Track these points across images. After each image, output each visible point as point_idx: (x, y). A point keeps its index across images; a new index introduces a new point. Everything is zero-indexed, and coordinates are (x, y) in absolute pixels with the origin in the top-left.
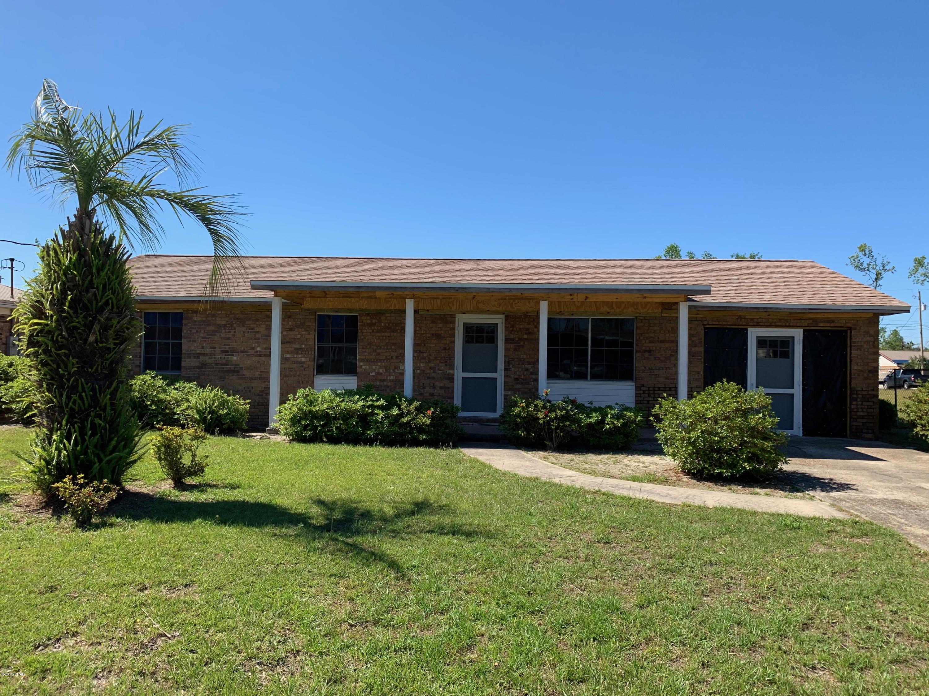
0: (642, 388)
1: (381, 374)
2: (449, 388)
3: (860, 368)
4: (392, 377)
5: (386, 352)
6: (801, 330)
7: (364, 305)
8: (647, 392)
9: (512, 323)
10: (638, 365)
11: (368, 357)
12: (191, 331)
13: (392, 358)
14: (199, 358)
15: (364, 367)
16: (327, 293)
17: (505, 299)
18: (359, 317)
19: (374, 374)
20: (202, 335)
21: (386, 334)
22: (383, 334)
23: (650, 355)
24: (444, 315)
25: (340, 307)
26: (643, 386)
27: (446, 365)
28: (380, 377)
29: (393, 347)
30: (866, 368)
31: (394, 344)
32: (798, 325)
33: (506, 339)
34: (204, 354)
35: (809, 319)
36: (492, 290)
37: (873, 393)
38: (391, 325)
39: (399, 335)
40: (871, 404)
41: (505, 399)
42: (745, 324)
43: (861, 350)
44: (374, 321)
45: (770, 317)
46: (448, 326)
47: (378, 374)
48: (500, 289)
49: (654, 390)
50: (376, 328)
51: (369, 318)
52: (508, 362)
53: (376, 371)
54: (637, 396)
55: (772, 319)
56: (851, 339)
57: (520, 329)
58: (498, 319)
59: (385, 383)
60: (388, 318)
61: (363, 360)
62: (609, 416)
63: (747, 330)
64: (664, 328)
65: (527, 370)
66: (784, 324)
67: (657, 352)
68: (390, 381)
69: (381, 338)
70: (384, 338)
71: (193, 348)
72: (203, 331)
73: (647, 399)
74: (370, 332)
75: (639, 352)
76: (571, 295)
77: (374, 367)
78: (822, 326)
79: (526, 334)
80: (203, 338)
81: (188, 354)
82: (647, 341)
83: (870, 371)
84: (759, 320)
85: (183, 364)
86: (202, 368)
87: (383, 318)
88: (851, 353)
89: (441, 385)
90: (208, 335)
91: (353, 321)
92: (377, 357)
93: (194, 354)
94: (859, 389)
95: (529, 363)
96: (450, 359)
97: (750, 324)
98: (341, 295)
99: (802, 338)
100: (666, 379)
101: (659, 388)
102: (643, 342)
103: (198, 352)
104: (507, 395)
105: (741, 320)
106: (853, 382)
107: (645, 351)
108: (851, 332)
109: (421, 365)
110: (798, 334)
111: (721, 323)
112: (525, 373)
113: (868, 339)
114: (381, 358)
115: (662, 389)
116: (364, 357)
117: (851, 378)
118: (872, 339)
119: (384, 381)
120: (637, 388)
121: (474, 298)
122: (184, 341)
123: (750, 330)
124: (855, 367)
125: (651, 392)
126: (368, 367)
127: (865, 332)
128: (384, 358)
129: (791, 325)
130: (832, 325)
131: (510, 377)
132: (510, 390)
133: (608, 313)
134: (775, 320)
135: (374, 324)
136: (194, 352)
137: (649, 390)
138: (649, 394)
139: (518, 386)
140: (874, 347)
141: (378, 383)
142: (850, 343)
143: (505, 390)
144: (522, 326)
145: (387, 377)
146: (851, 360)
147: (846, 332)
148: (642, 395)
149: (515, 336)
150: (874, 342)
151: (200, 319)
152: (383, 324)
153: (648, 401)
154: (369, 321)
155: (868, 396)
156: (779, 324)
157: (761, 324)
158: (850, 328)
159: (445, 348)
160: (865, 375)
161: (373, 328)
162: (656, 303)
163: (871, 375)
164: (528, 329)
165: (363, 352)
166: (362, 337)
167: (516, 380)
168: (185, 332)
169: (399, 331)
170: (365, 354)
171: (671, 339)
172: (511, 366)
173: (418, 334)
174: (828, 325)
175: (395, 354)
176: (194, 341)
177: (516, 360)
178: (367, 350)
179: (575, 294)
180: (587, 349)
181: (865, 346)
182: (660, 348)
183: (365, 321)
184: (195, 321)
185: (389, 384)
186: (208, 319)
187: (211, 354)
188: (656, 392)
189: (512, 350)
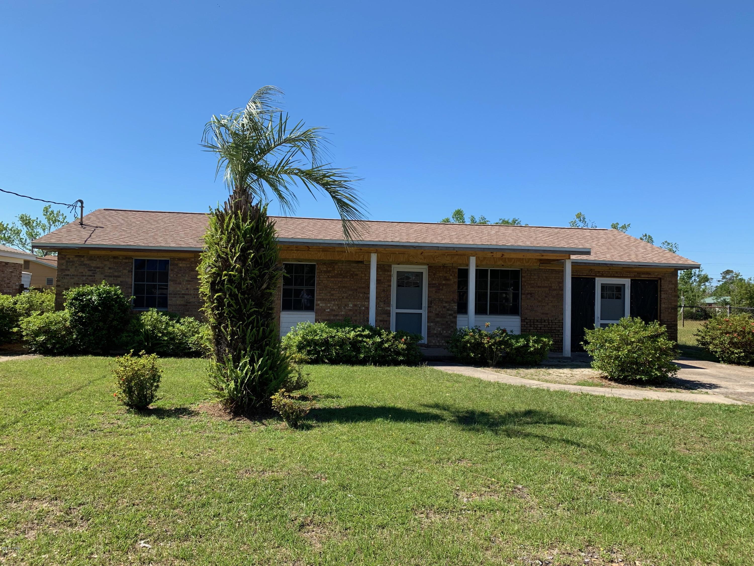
0: (526, 321)
1: (334, 310)
2: (386, 321)
3: (666, 306)
4: (343, 313)
5: (339, 293)
6: (630, 280)
7: (322, 256)
8: (529, 323)
9: (434, 272)
10: (524, 303)
11: (324, 297)
12: (177, 275)
13: (343, 298)
14: (184, 297)
15: (321, 305)
16: (310, 247)
17: (445, 255)
18: (317, 266)
19: (328, 310)
20: (186, 279)
21: (339, 279)
22: (336, 279)
23: (531, 297)
24: (384, 265)
25: (302, 257)
26: (526, 319)
27: (384, 304)
28: (334, 313)
29: (344, 290)
30: (670, 306)
31: (344, 287)
32: (628, 276)
33: (429, 284)
34: (188, 294)
35: (636, 272)
36: (441, 248)
37: (674, 323)
38: (342, 272)
39: (348, 280)
40: (673, 330)
41: (428, 329)
42: (594, 275)
43: (667, 294)
44: (329, 269)
45: (610, 270)
46: (386, 273)
47: (332, 310)
48: (446, 247)
49: (534, 322)
50: (330, 274)
51: (325, 266)
52: (431, 302)
53: (331, 308)
54: (522, 326)
55: (612, 272)
56: (661, 286)
57: (440, 276)
58: (424, 269)
59: (338, 318)
60: (340, 267)
61: (320, 300)
62: (531, 341)
63: (595, 279)
64: (541, 277)
65: (444, 307)
66: (619, 275)
67: (536, 294)
68: (341, 315)
69: (335, 282)
70: (337, 282)
71: (178, 289)
72: (187, 276)
73: (529, 328)
74: (326, 278)
75: (524, 294)
76: (492, 253)
77: (329, 305)
78: (644, 277)
79: (444, 280)
80: (187, 281)
81: (174, 294)
82: (529, 286)
83: (672, 308)
84: (604, 272)
85: (169, 302)
86: (186, 305)
87: (336, 267)
88: (660, 296)
89: (381, 318)
90: (192, 278)
91: (312, 268)
92: (332, 297)
93: (179, 294)
94: (665, 320)
95: (446, 302)
96: (388, 298)
97: (598, 275)
98: (321, 250)
99: (630, 285)
100: (543, 314)
101: (537, 320)
102: (527, 287)
103: (183, 292)
104: (430, 326)
105: (592, 272)
106: (662, 315)
107: (528, 294)
108: (661, 281)
109: (366, 303)
110: (627, 282)
111: (578, 274)
112: (444, 309)
113: (671, 286)
114: (334, 298)
115: (539, 321)
116: (321, 297)
117: (660, 313)
118: (673, 286)
119: (337, 315)
120: (522, 321)
121: (422, 253)
122: (170, 283)
123: (597, 279)
124: (663, 306)
125: (532, 323)
126: (324, 305)
127: (669, 281)
128: (337, 298)
129: (624, 276)
130: (649, 277)
131: (432, 312)
132: (432, 322)
133: (503, 265)
134: (614, 273)
135: (329, 272)
136: (179, 292)
137: (530, 322)
138: (530, 325)
139: (438, 319)
140: (675, 291)
141: (332, 318)
142: (660, 289)
143: (428, 322)
144: (441, 275)
145: (339, 312)
146: (660, 301)
147: (657, 281)
148: (526, 325)
149: (436, 282)
150: (675, 289)
151: (185, 265)
152: (336, 272)
153: (530, 330)
154: (325, 269)
155: (671, 325)
156: (616, 275)
157: (605, 275)
158: (660, 279)
159: (384, 290)
160: (669, 311)
161: (328, 274)
162: (536, 259)
163: (673, 311)
164: (446, 277)
165: (320, 293)
166: (320, 282)
167: (437, 315)
168: (171, 275)
169: (348, 277)
170: (322, 295)
171: (546, 285)
172: (433, 304)
173: (363, 279)
174: (647, 276)
175: (346, 295)
176: (180, 283)
177: (437, 300)
178: (324, 292)
179: (495, 252)
180: (487, 292)
181: (670, 291)
182: (538, 291)
183: (322, 269)
184: (181, 267)
185: (341, 318)
186: (192, 265)
187: (194, 295)
188: (535, 323)
189: (434, 292)
